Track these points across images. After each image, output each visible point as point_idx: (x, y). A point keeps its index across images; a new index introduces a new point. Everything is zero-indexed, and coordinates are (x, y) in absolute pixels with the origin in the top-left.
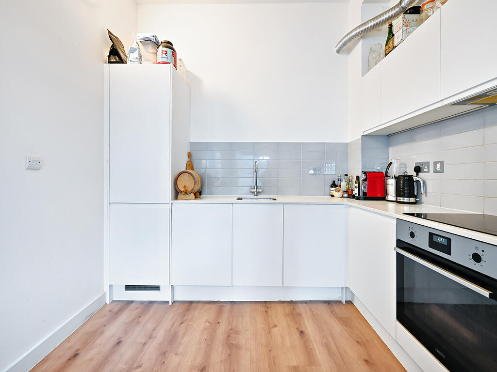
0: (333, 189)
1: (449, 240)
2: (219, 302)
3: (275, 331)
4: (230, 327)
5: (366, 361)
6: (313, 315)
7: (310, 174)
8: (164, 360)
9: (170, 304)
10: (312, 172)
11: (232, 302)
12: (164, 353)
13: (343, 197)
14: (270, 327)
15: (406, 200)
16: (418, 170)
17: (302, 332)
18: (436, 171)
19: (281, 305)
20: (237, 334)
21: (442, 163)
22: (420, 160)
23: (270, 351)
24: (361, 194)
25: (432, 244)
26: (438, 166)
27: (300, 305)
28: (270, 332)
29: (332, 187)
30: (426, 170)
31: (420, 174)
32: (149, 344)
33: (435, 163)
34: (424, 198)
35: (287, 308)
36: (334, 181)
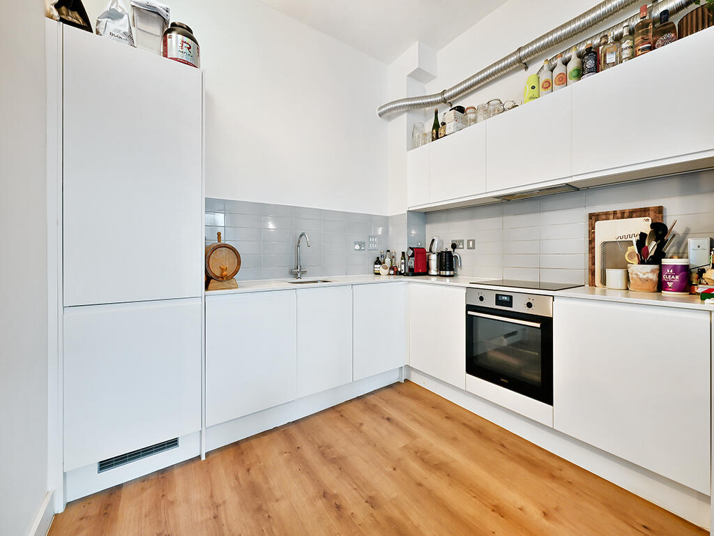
0: (378, 266)
1: (511, 297)
2: (276, 429)
3: (364, 428)
4: (316, 446)
5: (447, 417)
6: (387, 401)
7: (356, 250)
8: (266, 515)
9: (203, 458)
10: (357, 247)
11: (293, 422)
12: (259, 509)
13: (389, 274)
14: (358, 427)
15: (448, 273)
16: (454, 246)
17: (388, 419)
18: (469, 248)
19: (351, 404)
20: (329, 448)
21: (474, 241)
22: (456, 237)
23: (375, 445)
24: (407, 271)
25: (498, 302)
26: (471, 243)
27: (368, 397)
28: (361, 432)
29: (376, 264)
30: (462, 247)
31: (456, 250)
32: (223, 513)
33: (468, 241)
34: (459, 271)
35: (359, 404)
36: (378, 258)
